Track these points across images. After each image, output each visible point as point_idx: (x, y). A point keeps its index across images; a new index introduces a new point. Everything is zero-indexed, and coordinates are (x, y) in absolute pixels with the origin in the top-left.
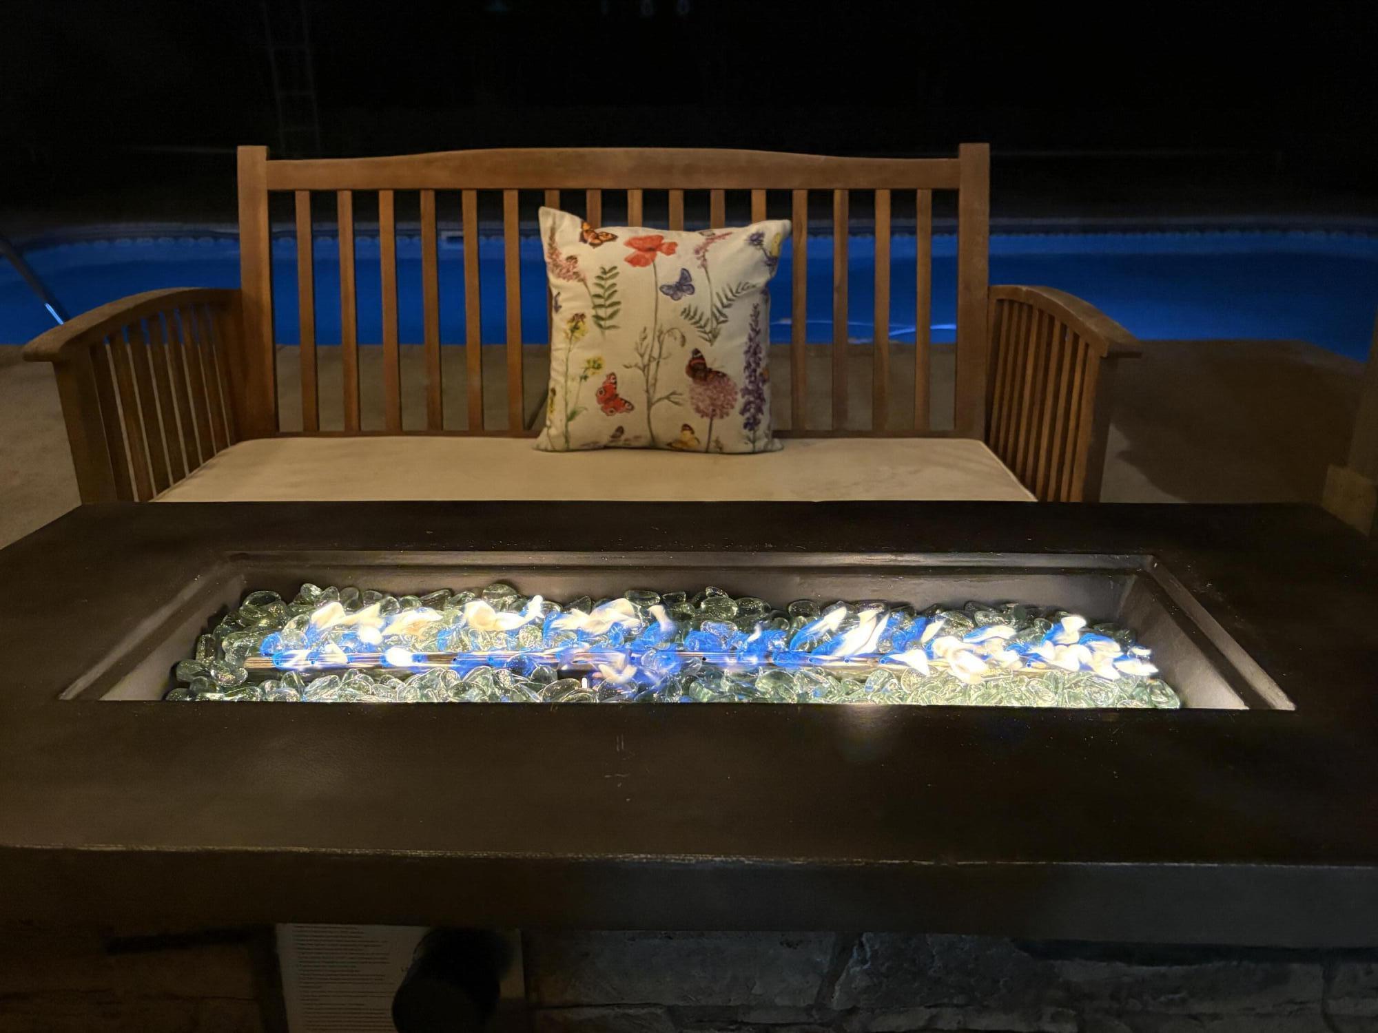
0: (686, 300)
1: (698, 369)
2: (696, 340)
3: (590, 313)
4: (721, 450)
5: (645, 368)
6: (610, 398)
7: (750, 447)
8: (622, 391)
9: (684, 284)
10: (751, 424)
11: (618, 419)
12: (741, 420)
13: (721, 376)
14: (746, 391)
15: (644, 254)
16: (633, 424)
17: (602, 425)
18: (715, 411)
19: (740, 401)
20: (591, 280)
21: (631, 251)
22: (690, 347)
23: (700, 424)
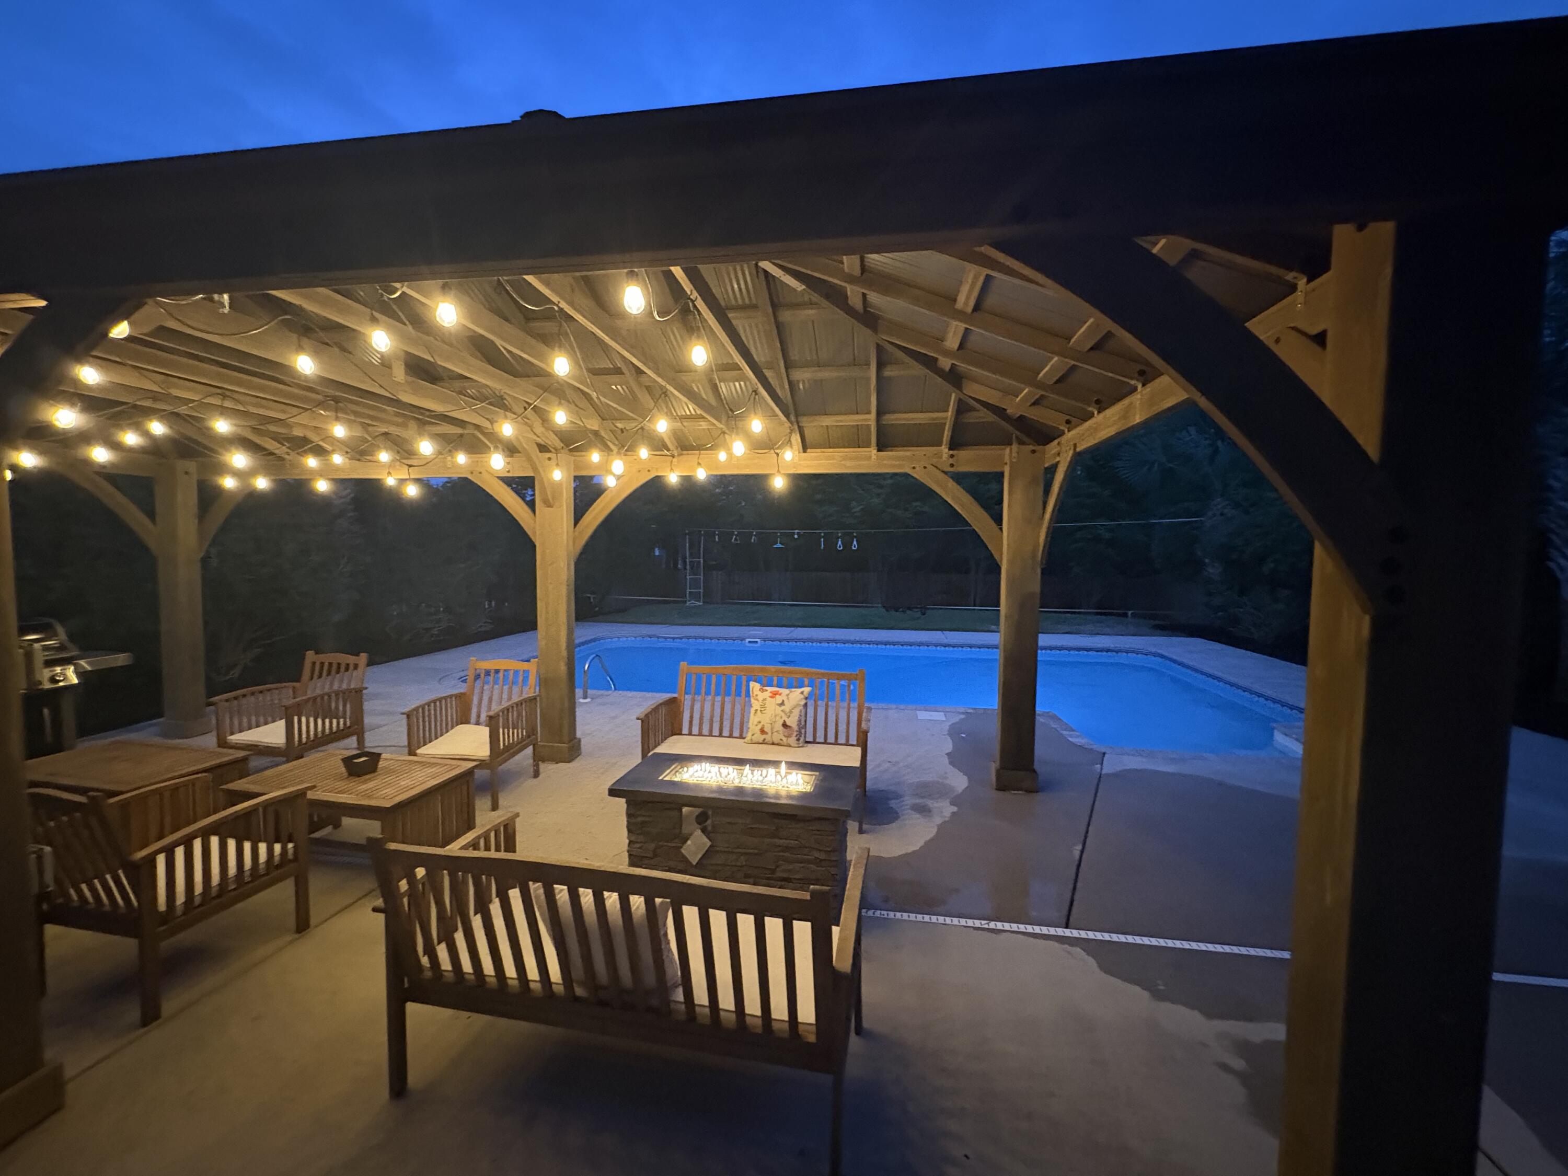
0: (783, 708)
1: (785, 725)
2: (785, 718)
3: (759, 709)
4: (790, 746)
5: (771, 724)
6: (763, 731)
7: (797, 746)
8: (766, 729)
9: (782, 704)
10: (798, 740)
11: (764, 736)
12: (796, 738)
13: (790, 727)
14: (797, 731)
15: (774, 695)
16: (768, 738)
17: (760, 738)
18: (788, 736)
19: (795, 734)
20: (760, 701)
21: (771, 695)
22: (783, 719)
23: (785, 739)
